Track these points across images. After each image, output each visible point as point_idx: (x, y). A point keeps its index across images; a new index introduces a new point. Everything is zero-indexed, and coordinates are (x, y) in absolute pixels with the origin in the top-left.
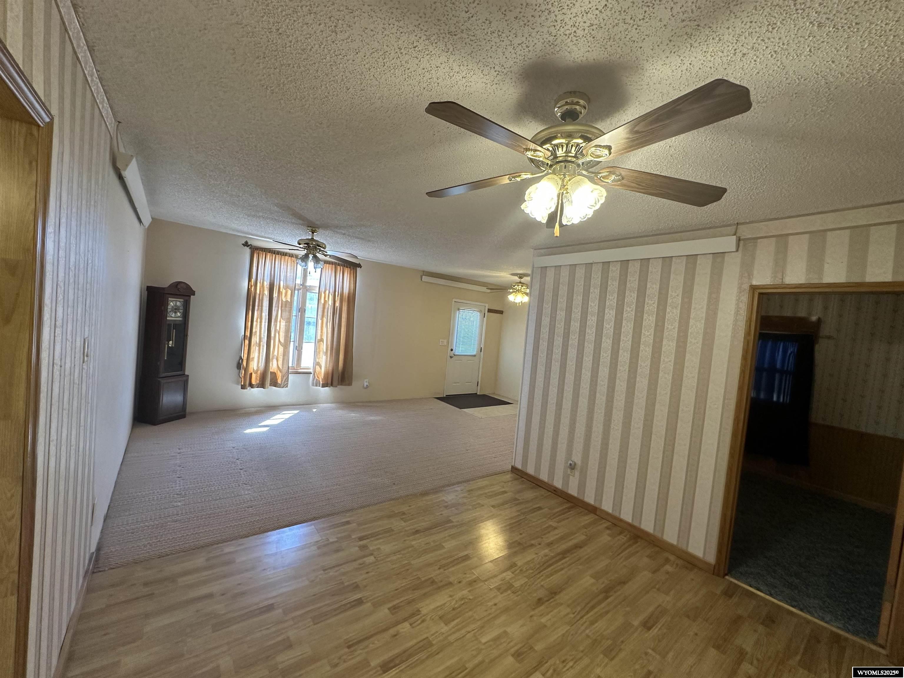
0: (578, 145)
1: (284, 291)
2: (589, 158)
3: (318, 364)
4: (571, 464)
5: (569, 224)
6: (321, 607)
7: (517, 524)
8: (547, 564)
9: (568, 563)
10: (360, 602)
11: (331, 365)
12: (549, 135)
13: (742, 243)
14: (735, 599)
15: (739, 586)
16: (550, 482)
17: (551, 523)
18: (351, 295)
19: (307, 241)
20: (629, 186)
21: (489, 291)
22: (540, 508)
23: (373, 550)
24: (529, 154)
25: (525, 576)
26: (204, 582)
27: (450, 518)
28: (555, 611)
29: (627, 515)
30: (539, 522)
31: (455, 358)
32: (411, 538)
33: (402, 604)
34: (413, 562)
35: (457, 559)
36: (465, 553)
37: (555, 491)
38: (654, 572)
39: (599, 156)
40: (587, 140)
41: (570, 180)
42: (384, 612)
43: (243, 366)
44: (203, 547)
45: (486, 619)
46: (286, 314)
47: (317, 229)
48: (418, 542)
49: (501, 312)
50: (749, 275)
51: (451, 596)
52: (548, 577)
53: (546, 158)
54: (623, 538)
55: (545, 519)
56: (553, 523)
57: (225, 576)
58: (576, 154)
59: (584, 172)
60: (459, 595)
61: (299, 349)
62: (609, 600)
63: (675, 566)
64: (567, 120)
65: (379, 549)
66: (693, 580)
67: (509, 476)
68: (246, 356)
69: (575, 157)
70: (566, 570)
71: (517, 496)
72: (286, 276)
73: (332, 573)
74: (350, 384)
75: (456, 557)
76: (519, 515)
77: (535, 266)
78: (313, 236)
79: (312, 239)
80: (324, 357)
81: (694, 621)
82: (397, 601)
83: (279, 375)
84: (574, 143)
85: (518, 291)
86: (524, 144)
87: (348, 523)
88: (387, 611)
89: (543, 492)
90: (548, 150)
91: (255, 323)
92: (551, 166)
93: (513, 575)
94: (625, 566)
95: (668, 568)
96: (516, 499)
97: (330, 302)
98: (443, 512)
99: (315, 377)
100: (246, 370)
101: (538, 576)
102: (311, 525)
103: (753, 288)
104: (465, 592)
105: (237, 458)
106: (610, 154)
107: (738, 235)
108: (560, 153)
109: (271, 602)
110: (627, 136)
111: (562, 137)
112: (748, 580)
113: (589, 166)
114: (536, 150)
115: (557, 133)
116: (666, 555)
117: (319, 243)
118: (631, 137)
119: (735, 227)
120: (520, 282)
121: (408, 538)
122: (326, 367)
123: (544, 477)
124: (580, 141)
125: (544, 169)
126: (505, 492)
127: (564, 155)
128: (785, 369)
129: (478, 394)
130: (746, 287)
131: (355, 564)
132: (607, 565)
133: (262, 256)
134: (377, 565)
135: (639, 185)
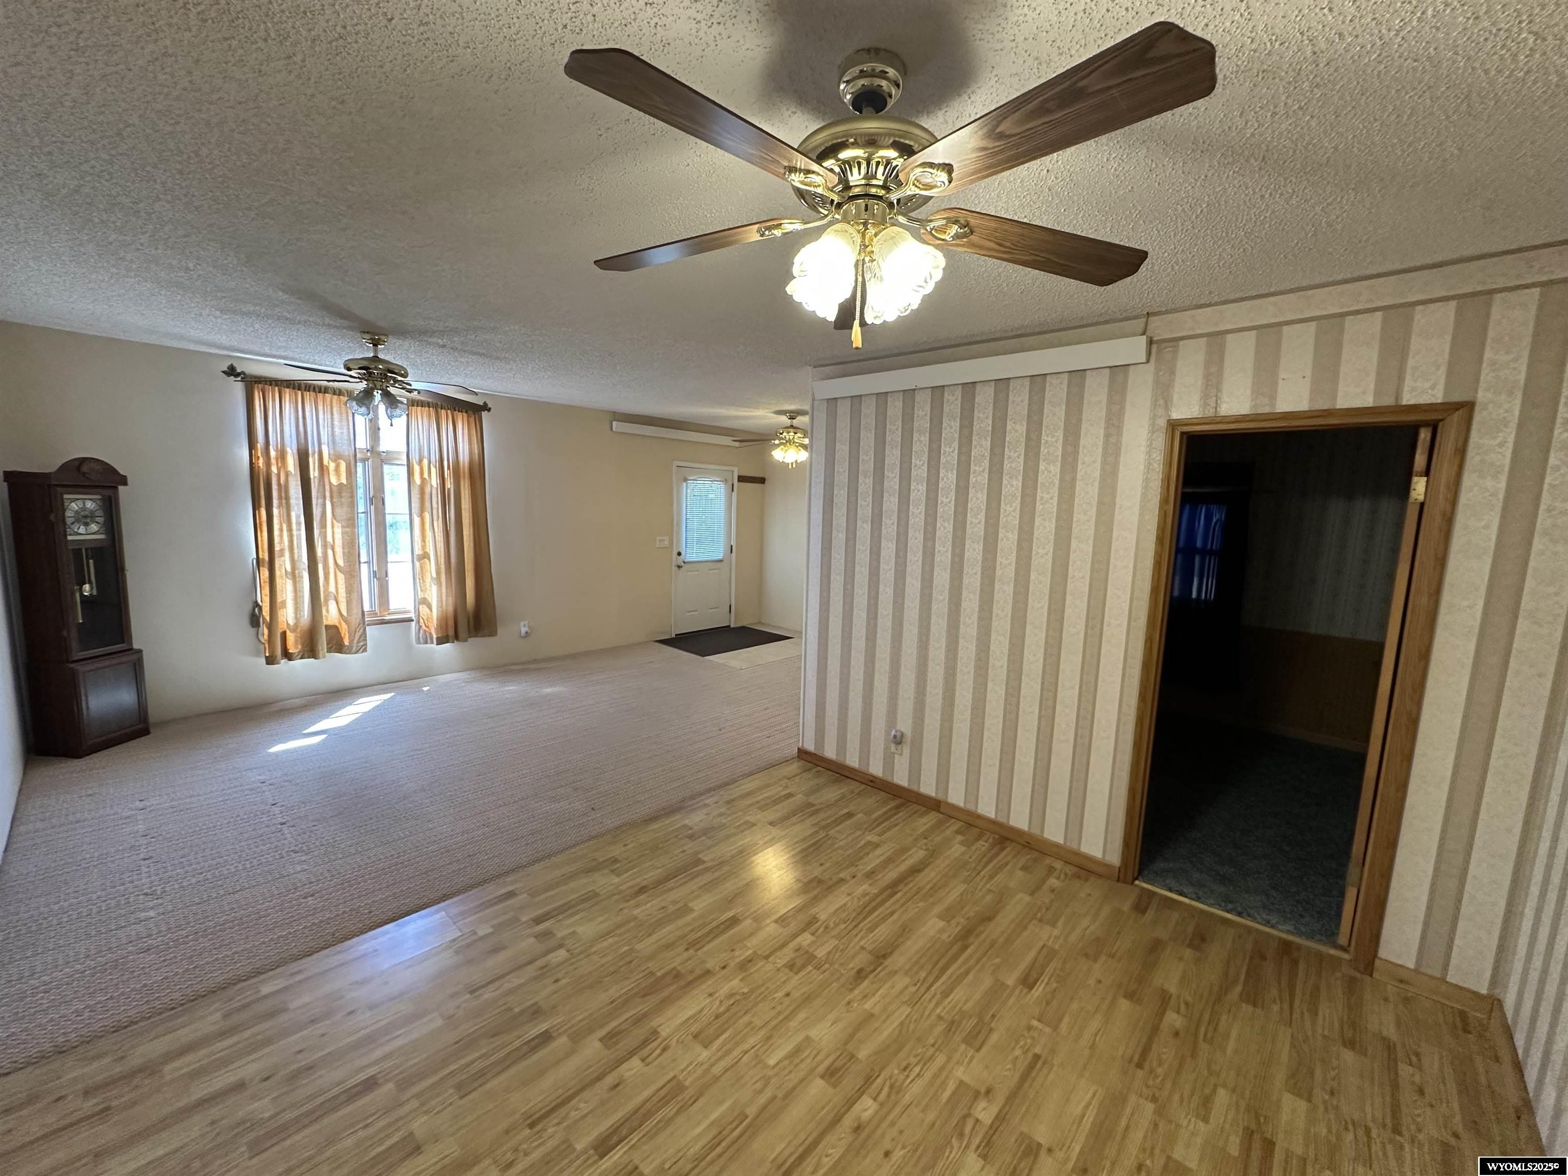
0: (888, 162)
1: (332, 466)
2: (910, 190)
3: (425, 602)
4: (895, 737)
5: (878, 322)
6: (473, 1062)
7: (815, 847)
8: (867, 909)
9: (902, 901)
10: (546, 1038)
11: (451, 601)
12: (833, 139)
13: (1154, 347)
14: (1150, 914)
15: (1155, 893)
16: (863, 769)
17: (869, 838)
18: (476, 467)
19: (365, 363)
20: (981, 247)
21: (737, 444)
22: (850, 815)
23: (563, 938)
24: (797, 179)
25: (833, 937)
26: (224, 1063)
27: (700, 856)
28: (887, 986)
29: (987, 808)
30: (850, 838)
31: (685, 567)
32: (632, 902)
33: (624, 1027)
34: (639, 947)
35: (717, 927)
36: (730, 914)
37: (872, 781)
38: (1032, 894)
39: (929, 187)
40: (907, 151)
41: (876, 235)
42: (592, 1048)
43: (264, 619)
44: (214, 992)
45: (773, 1023)
46: (342, 512)
47: (383, 338)
48: (648, 908)
49: (762, 481)
50: (1166, 403)
51: (711, 995)
52: (871, 929)
53: (829, 189)
54: (982, 845)
55: (858, 833)
56: (871, 837)
57: (268, 1042)
58: (886, 181)
59: (901, 219)
60: (725, 989)
61: (381, 578)
62: (969, 951)
63: (1062, 876)
64: (864, 111)
65: (574, 932)
66: (1089, 895)
67: (795, 767)
68: (267, 599)
69: (885, 187)
70: (898, 913)
71: (812, 799)
72: (333, 434)
73: (488, 995)
74: (493, 633)
75: (715, 924)
76: (816, 832)
77: (817, 397)
78: (376, 351)
79: (376, 359)
80: (434, 588)
81: (1095, 960)
82: (614, 1024)
83: (344, 629)
84: (882, 157)
85: (789, 441)
86: (785, 157)
87: (511, 895)
88: (598, 1045)
89: (854, 785)
90: (831, 170)
91: (276, 533)
92: (839, 206)
93: (814, 938)
94: (990, 891)
95: (1053, 882)
96: (810, 805)
97: (435, 481)
98: (685, 848)
99: (420, 627)
100: (271, 626)
101: (855, 932)
102: (437, 912)
103: (1173, 425)
104: (735, 983)
105: (271, 801)
106: (950, 182)
107: (1149, 333)
108: (856, 178)
109: (371, 1071)
110: (984, 143)
111: (856, 145)
112: (1167, 882)
113: (908, 205)
114: (808, 172)
115: (845, 136)
116: (1048, 861)
117: (391, 367)
118: (991, 146)
119: (1144, 320)
120: (792, 427)
121: (626, 905)
122: (440, 605)
123: (853, 761)
124: (892, 153)
125: (826, 212)
126: (790, 795)
127: (863, 182)
128: (1209, 547)
129: (732, 626)
130: (1162, 422)
131: (530, 971)
132: (962, 894)
133: (273, 395)
134: (573, 963)
135: (1000, 245)
